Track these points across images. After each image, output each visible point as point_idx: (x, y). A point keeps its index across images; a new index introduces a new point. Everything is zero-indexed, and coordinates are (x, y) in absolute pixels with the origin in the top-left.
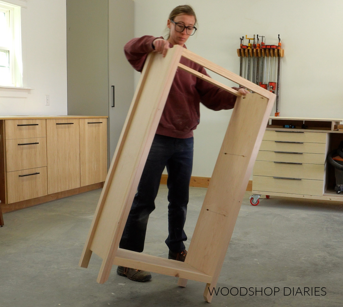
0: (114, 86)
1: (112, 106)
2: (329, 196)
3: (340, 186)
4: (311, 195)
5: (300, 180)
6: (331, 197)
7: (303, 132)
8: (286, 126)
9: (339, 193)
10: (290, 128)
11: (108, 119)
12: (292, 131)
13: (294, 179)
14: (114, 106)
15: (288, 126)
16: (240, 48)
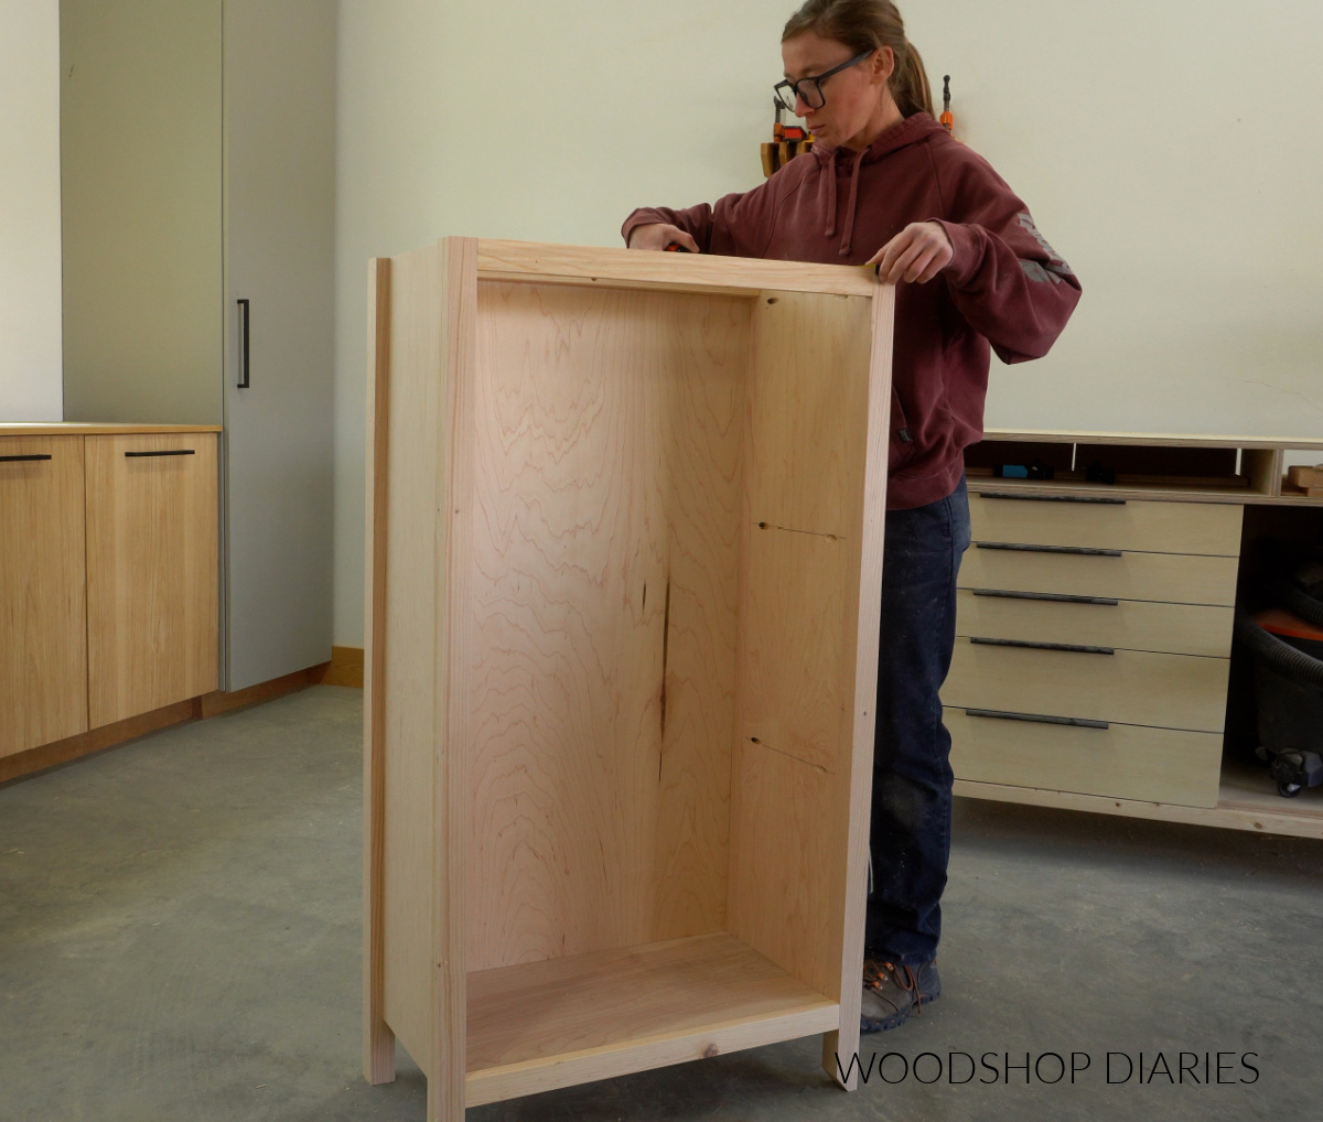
0: (245, 303)
1: (237, 383)
2: (1251, 808)
3: (1300, 759)
4: (1157, 804)
5: (1103, 726)
6: (1261, 817)
7: (1123, 503)
8: (1007, 469)
9: (1294, 795)
10: (1033, 477)
11: (222, 436)
12: (1062, 496)
13: (1072, 723)
14: (246, 385)
15: (1022, 470)
16: (771, 140)
